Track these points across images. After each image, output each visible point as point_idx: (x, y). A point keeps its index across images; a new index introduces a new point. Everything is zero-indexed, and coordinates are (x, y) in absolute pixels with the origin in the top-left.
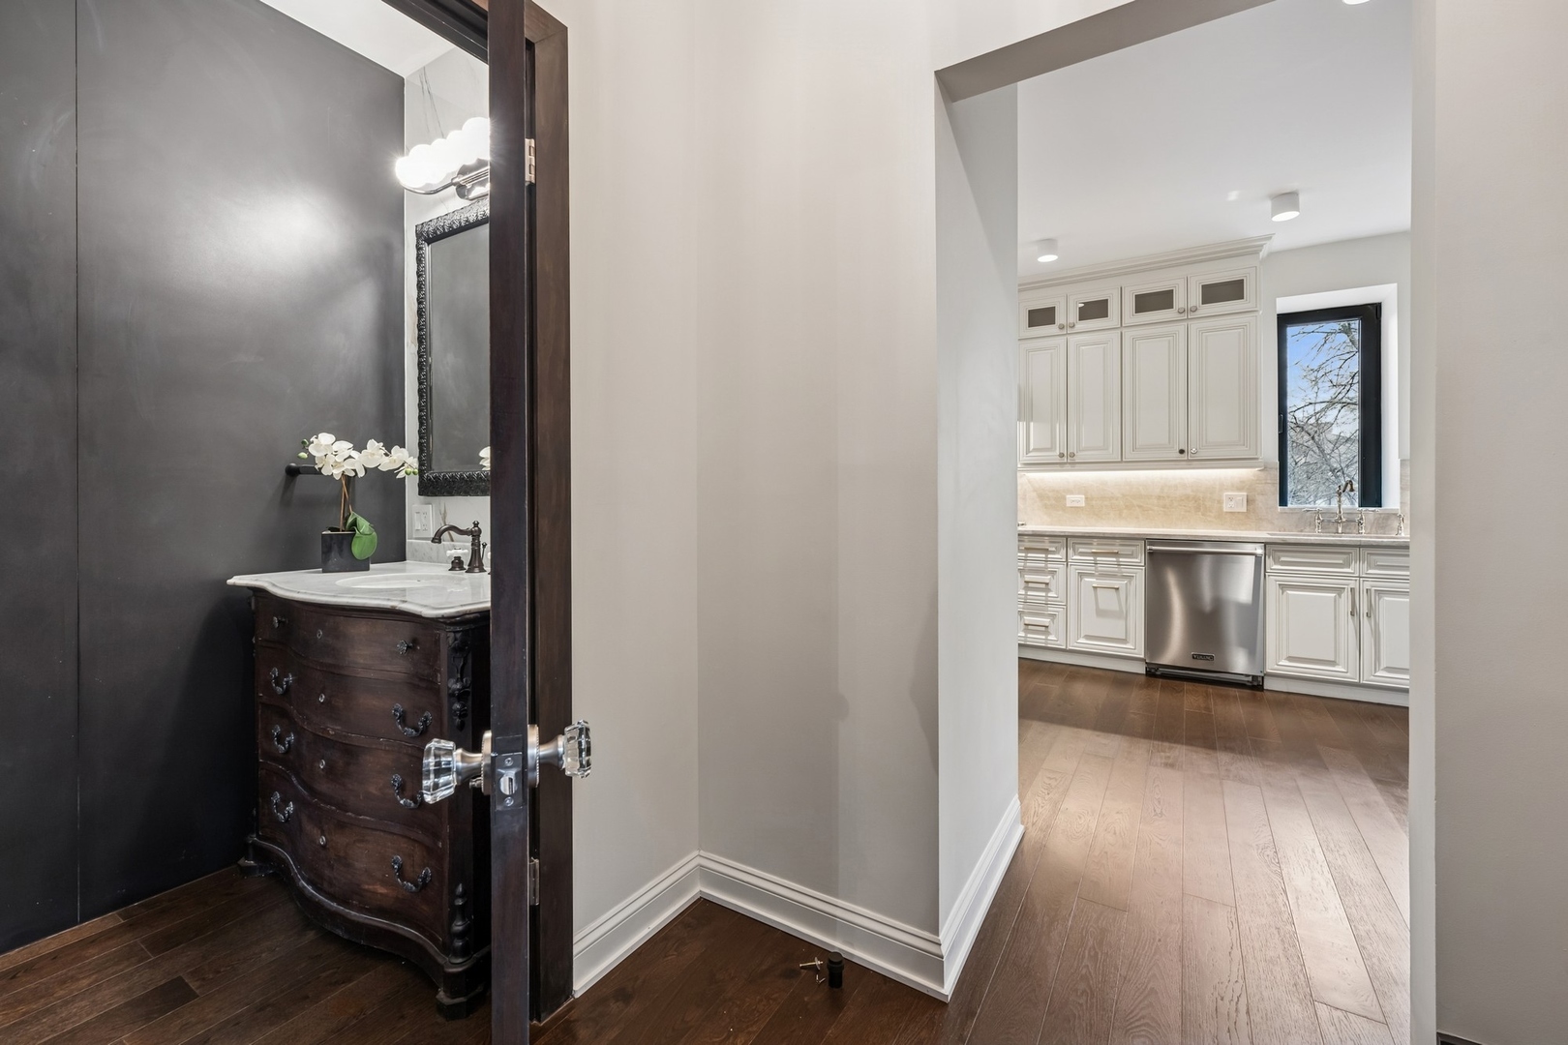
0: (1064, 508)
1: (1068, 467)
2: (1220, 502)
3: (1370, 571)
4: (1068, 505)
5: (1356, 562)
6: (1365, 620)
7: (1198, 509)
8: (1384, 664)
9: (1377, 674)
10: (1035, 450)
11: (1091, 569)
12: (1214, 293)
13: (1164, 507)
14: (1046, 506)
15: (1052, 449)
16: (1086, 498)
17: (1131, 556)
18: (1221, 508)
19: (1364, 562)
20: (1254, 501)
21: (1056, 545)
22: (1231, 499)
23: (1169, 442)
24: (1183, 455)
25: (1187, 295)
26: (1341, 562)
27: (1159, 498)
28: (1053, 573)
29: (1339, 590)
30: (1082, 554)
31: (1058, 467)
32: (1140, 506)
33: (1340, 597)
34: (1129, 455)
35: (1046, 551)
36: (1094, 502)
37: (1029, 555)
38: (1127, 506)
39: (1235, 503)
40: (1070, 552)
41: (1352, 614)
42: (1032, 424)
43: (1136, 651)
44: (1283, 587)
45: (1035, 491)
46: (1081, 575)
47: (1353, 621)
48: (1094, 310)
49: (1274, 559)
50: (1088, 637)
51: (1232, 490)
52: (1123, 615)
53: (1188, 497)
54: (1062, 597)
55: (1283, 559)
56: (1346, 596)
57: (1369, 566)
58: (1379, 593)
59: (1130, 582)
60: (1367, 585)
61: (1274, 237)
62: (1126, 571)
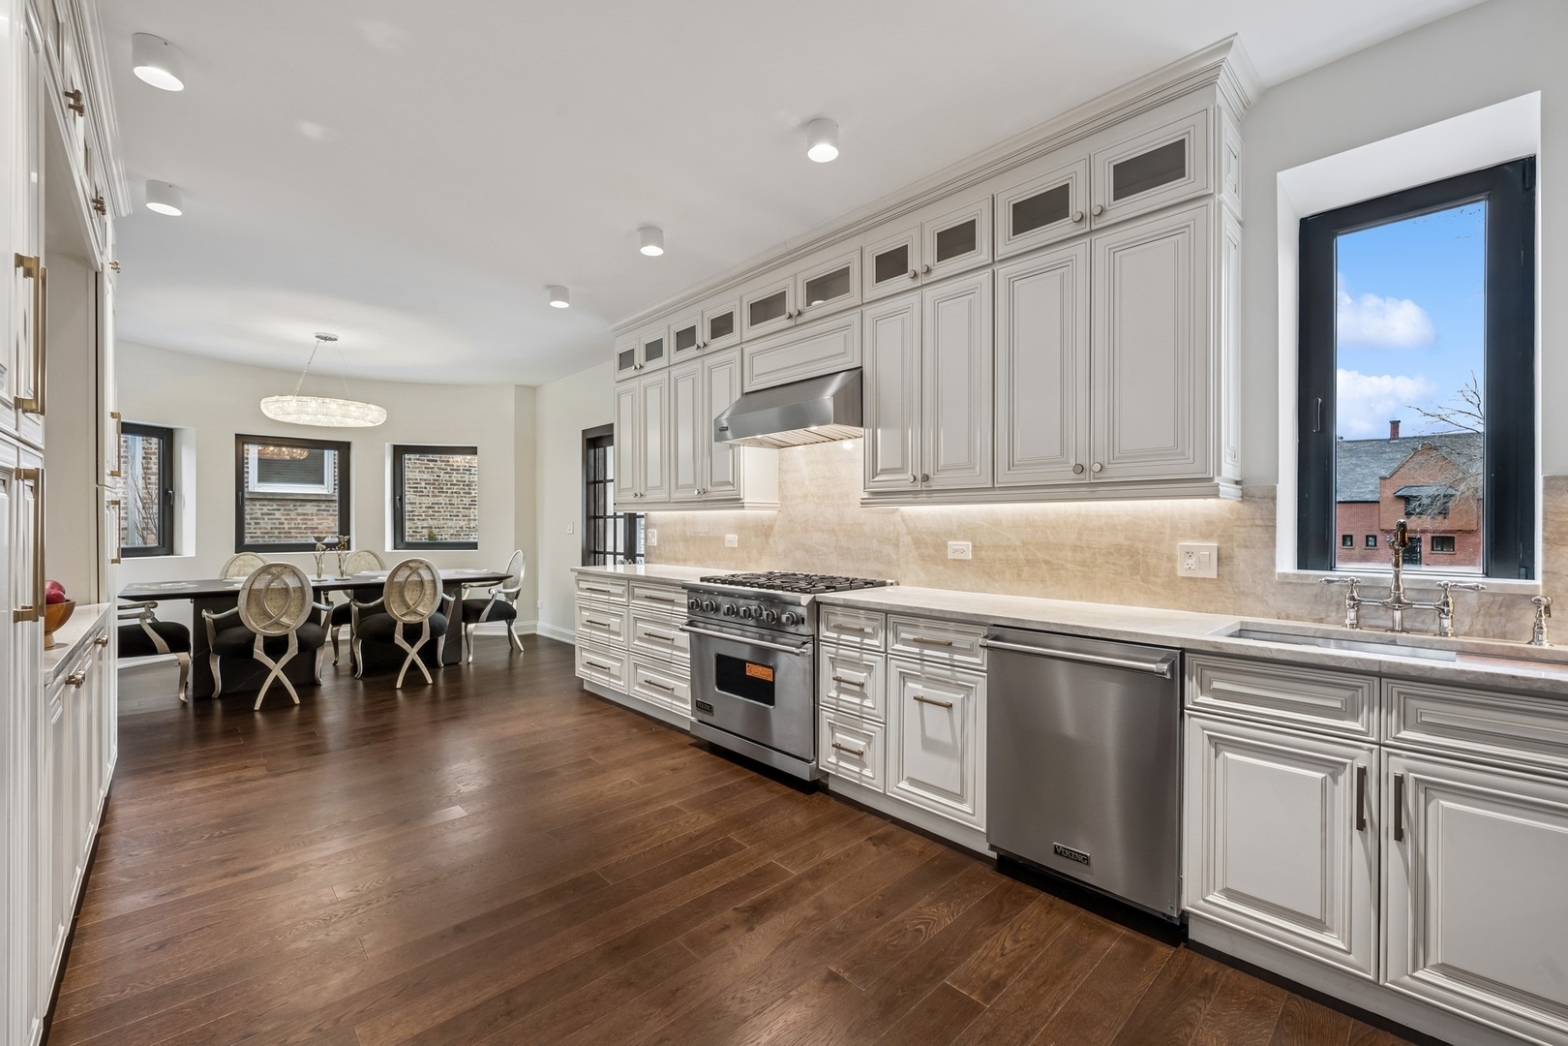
0: (945, 562)
1: (923, 497)
2: (1171, 559)
3: (1404, 734)
4: (949, 557)
5: (1371, 710)
6: (1391, 846)
7: (1135, 569)
8: (1436, 955)
9: (1418, 974)
10: (884, 471)
11: (914, 667)
12: (1133, 176)
13: (1083, 564)
14: (922, 558)
15: (901, 470)
16: (974, 546)
17: (969, 652)
18: (1173, 570)
19: (1389, 712)
20: (1231, 558)
21: (874, 623)
22: (1189, 554)
23: (1062, 454)
24: (1081, 476)
25: (1091, 190)
26: (1338, 705)
27: (1075, 548)
28: (869, 668)
29: (1334, 768)
30: (905, 642)
31: (910, 498)
32: (1047, 562)
33: (1335, 781)
34: (1004, 478)
35: (861, 632)
36: (984, 553)
37: (843, 637)
38: (1028, 561)
39: (1197, 559)
40: (891, 636)
41: (1361, 825)
42: (879, 431)
43: (974, 819)
44: (1217, 743)
45: (909, 533)
46: (904, 677)
47: (1364, 840)
48: (956, 241)
49: (1201, 685)
50: (913, 781)
51: (1193, 538)
52: (956, 752)
53: (1119, 548)
54: (880, 711)
55: (1216, 685)
56: (1346, 782)
57: (1404, 722)
58: (1428, 787)
59: (968, 696)
60: (1397, 766)
61: (1236, 40)
62: (962, 677)
